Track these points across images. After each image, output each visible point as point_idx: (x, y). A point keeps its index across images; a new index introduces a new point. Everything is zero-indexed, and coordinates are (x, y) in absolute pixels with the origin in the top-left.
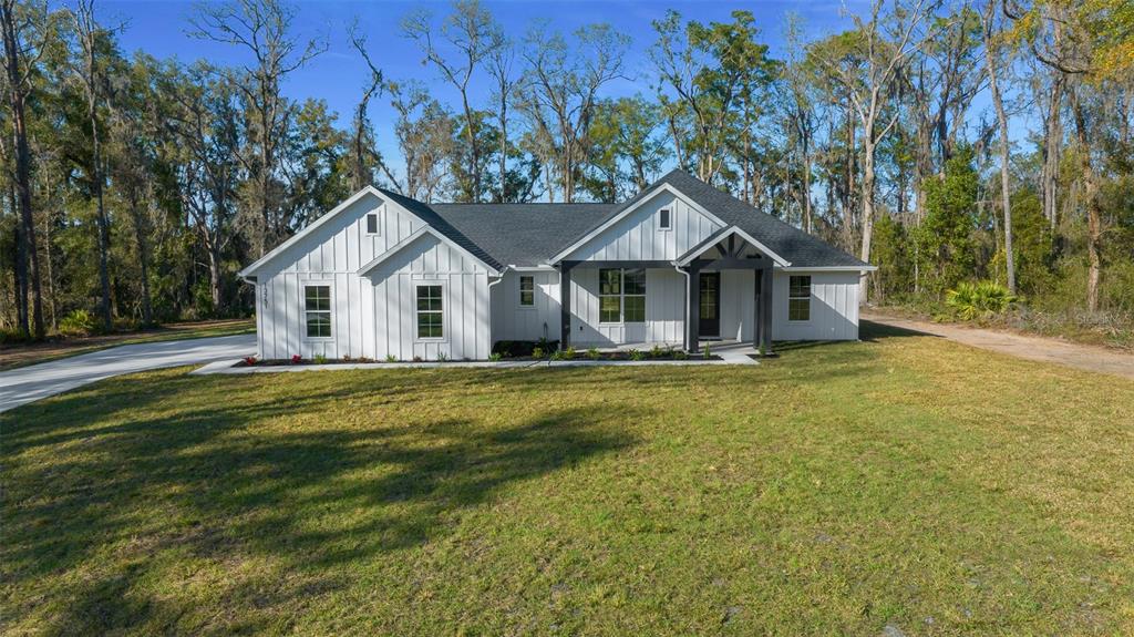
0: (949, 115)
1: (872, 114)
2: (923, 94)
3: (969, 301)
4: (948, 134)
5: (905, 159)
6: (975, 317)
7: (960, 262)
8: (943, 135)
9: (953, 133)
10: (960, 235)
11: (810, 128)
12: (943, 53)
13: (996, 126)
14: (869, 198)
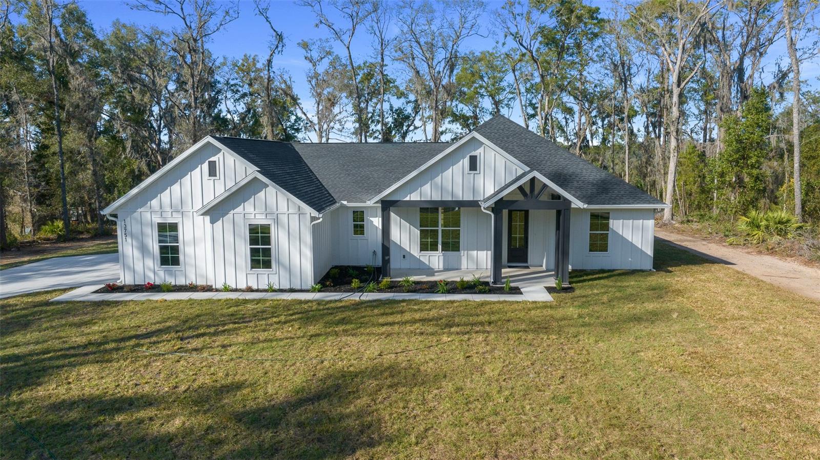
0: (747, 62)
1: (678, 63)
2: (726, 45)
3: (758, 227)
4: (745, 79)
5: (710, 97)
6: (763, 241)
7: (752, 188)
8: (741, 79)
9: (751, 77)
10: (753, 166)
11: (630, 74)
12: (745, 10)
13: (790, 70)
14: (675, 134)
